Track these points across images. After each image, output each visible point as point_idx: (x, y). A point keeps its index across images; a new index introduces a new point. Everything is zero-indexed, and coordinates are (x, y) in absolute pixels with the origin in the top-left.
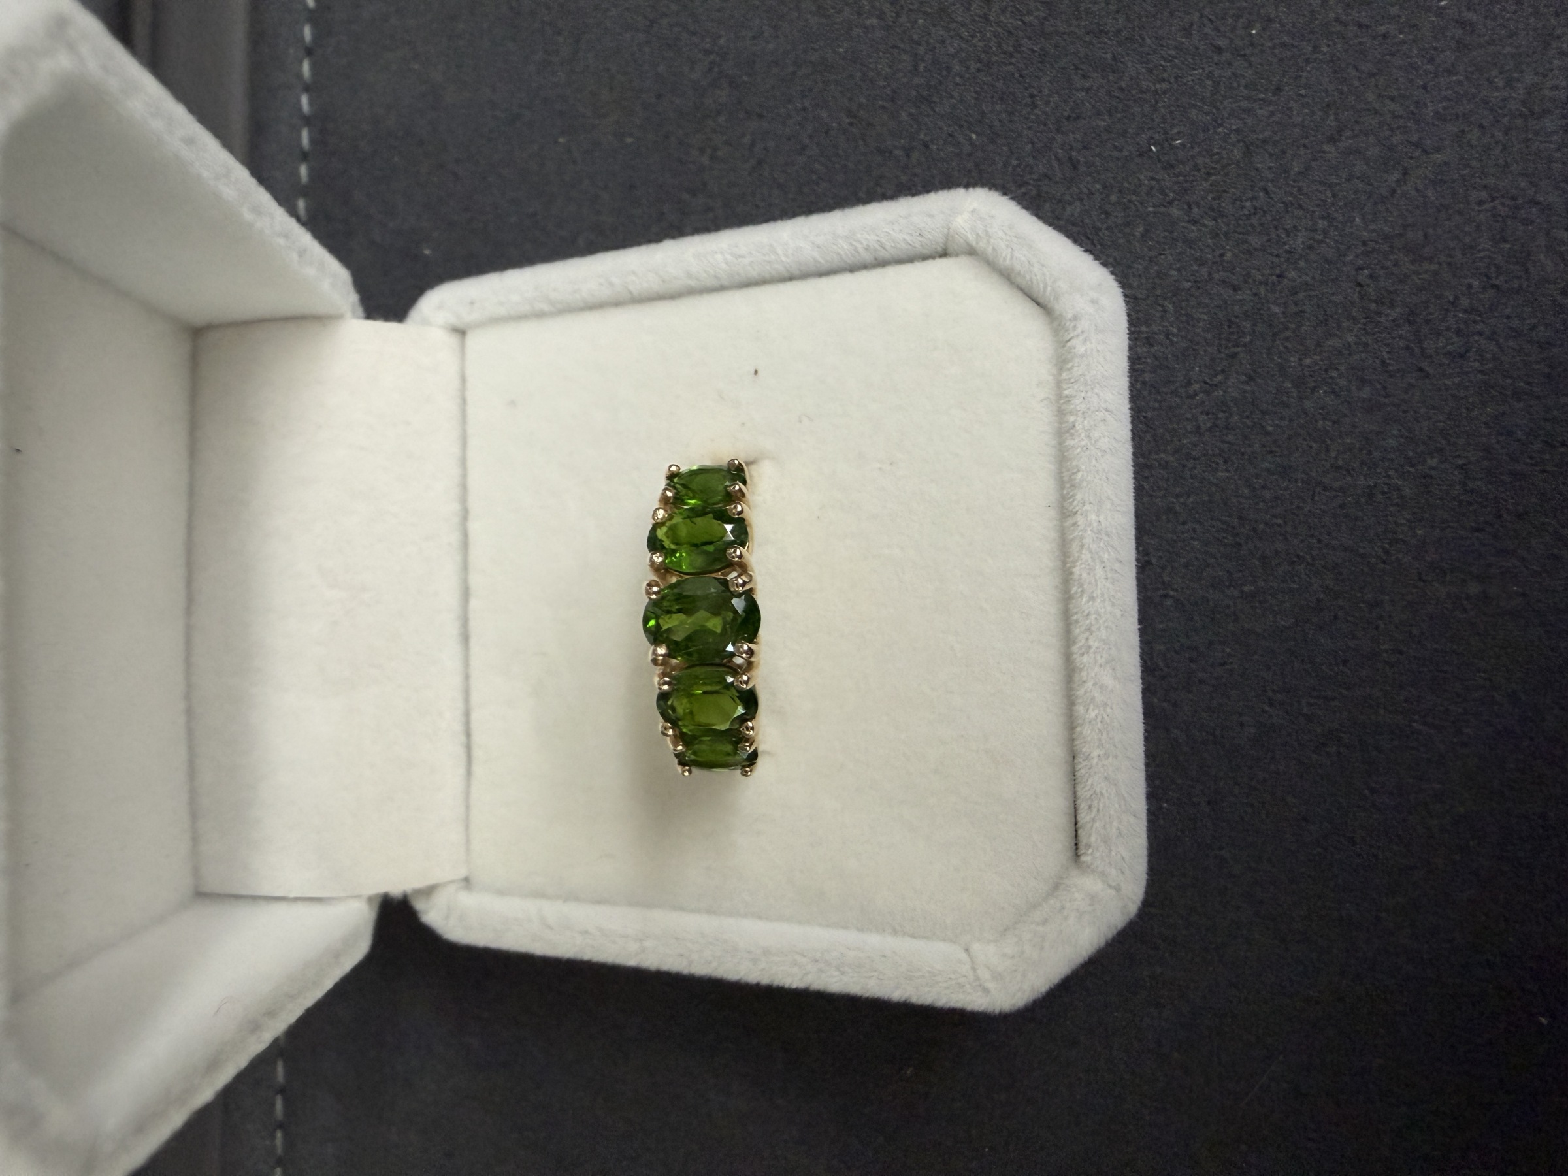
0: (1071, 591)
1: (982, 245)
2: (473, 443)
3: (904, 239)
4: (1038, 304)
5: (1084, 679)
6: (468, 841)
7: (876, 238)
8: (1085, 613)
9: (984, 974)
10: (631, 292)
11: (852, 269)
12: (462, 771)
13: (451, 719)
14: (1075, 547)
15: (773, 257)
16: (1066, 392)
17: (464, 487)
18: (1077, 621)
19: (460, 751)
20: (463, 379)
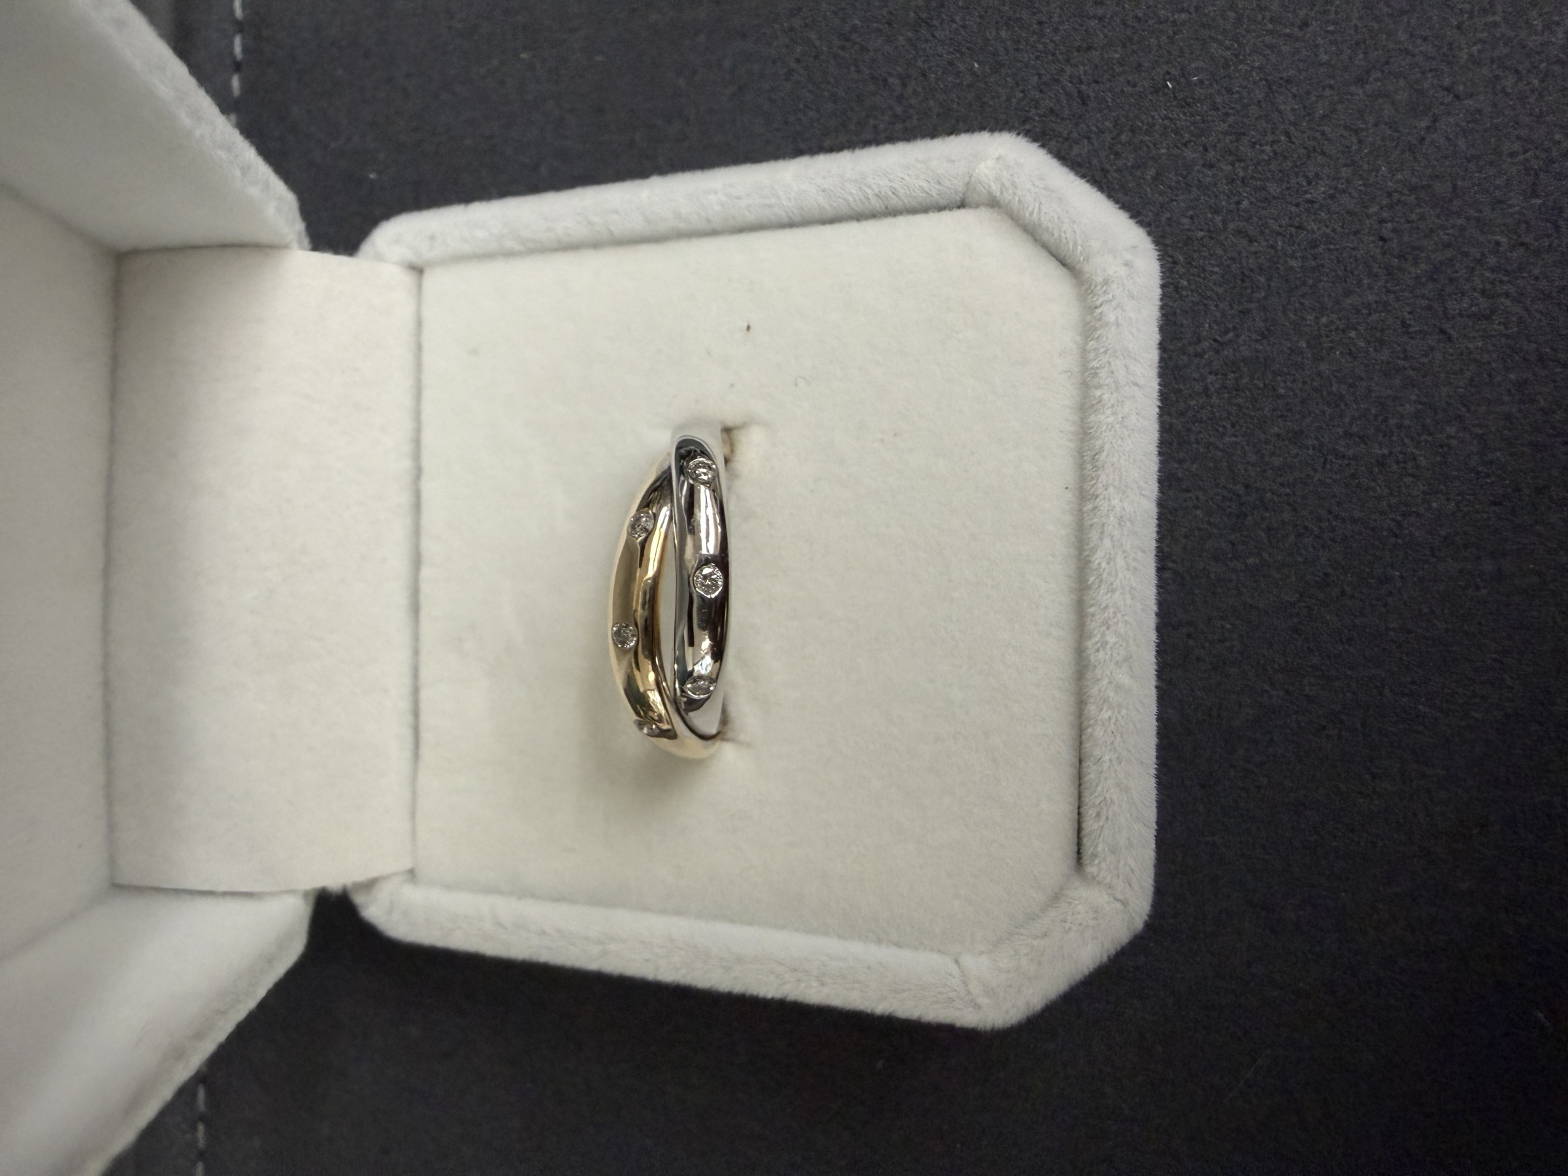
0: (1088, 581)
1: (1007, 197)
2: (427, 394)
3: (921, 187)
4: (1063, 263)
5: (1099, 677)
6: (414, 832)
7: (890, 184)
8: (1104, 605)
9: (976, 989)
10: (611, 233)
11: (859, 216)
12: (408, 754)
13: (397, 700)
14: (1094, 535)
15: (773, 200)
16: (1095, 364)
17: (417, 442)
18: (1093, 615)
19: (407, 733)
20: (419, 323)
